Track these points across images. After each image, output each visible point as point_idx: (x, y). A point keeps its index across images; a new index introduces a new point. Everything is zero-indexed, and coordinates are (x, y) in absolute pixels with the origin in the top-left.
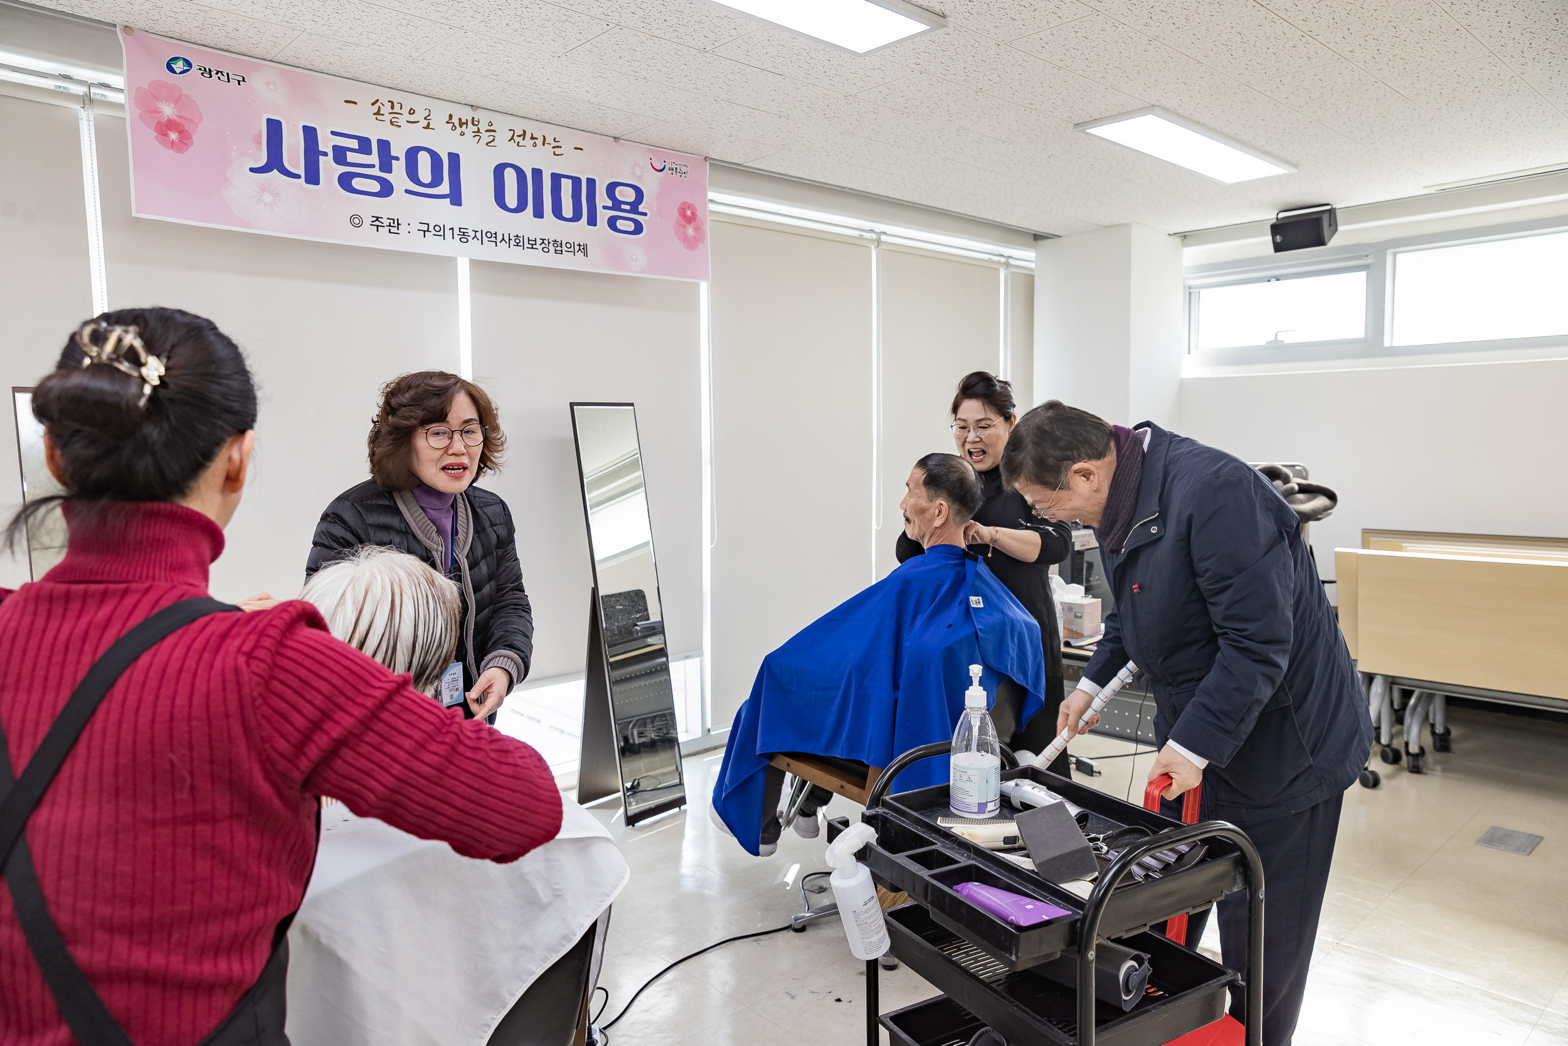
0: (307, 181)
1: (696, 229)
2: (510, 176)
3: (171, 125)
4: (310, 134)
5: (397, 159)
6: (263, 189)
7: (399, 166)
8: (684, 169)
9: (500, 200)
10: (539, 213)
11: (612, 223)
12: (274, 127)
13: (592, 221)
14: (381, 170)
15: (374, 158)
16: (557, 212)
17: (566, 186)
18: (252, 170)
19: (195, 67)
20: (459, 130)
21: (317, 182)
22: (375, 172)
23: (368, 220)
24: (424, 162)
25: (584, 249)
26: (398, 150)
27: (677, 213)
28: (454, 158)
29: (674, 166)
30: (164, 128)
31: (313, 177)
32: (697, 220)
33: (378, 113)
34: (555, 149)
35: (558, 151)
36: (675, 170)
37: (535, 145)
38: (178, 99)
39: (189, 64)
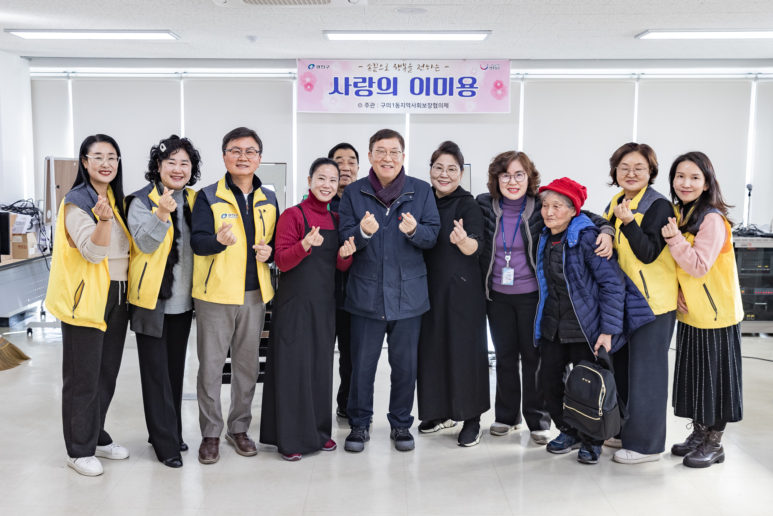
0: (345, 95)
1: (503, 91)
2: (417, 82)
3: (309, 84)
4: (347, 79)
5: (375, 83)
6: (332, 99)
7: (375, 86)
8: (497, 66)
9: (412, 91)
10: (428, 94)
11: (460, 94)
12: (336, 80)
13: (451, 94)
14: (369, 87)
15: (367, 84)
16: (436, 92)
17: (440, 82)
18: (330, 94)
19: (315, 66)
20: (398, 68)
21: (348, 94)
22: (367, 88)
23: (364, 104)
24: (384, 82)
25: (447, 105)
26: (375, 80)
27: (493, 85)
28: (395, 79)
29: (492, 66)
30: (306, 86)
31: (347, 93)
32: (504, 87)
33: (370, 68)
34: (436, 69)
35: (437, 69)
36: (493, 68)
37: (428, 69)
38: (310, 76)
39: (314, 65)
